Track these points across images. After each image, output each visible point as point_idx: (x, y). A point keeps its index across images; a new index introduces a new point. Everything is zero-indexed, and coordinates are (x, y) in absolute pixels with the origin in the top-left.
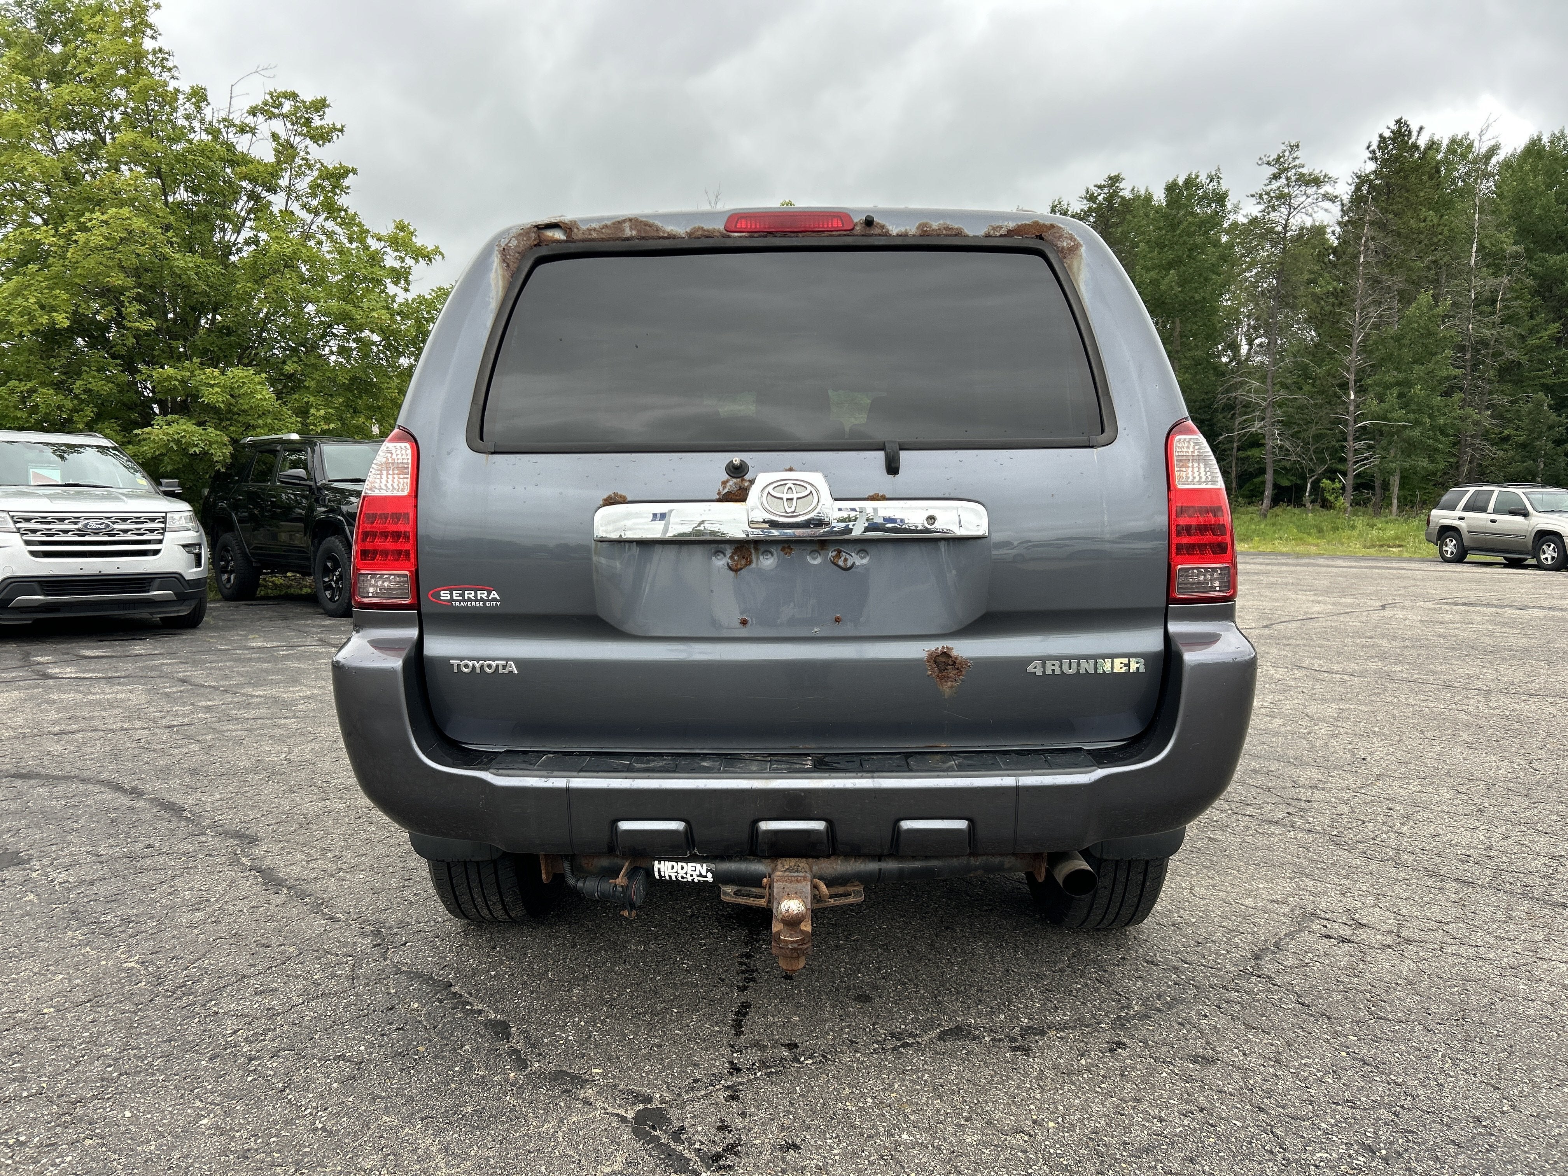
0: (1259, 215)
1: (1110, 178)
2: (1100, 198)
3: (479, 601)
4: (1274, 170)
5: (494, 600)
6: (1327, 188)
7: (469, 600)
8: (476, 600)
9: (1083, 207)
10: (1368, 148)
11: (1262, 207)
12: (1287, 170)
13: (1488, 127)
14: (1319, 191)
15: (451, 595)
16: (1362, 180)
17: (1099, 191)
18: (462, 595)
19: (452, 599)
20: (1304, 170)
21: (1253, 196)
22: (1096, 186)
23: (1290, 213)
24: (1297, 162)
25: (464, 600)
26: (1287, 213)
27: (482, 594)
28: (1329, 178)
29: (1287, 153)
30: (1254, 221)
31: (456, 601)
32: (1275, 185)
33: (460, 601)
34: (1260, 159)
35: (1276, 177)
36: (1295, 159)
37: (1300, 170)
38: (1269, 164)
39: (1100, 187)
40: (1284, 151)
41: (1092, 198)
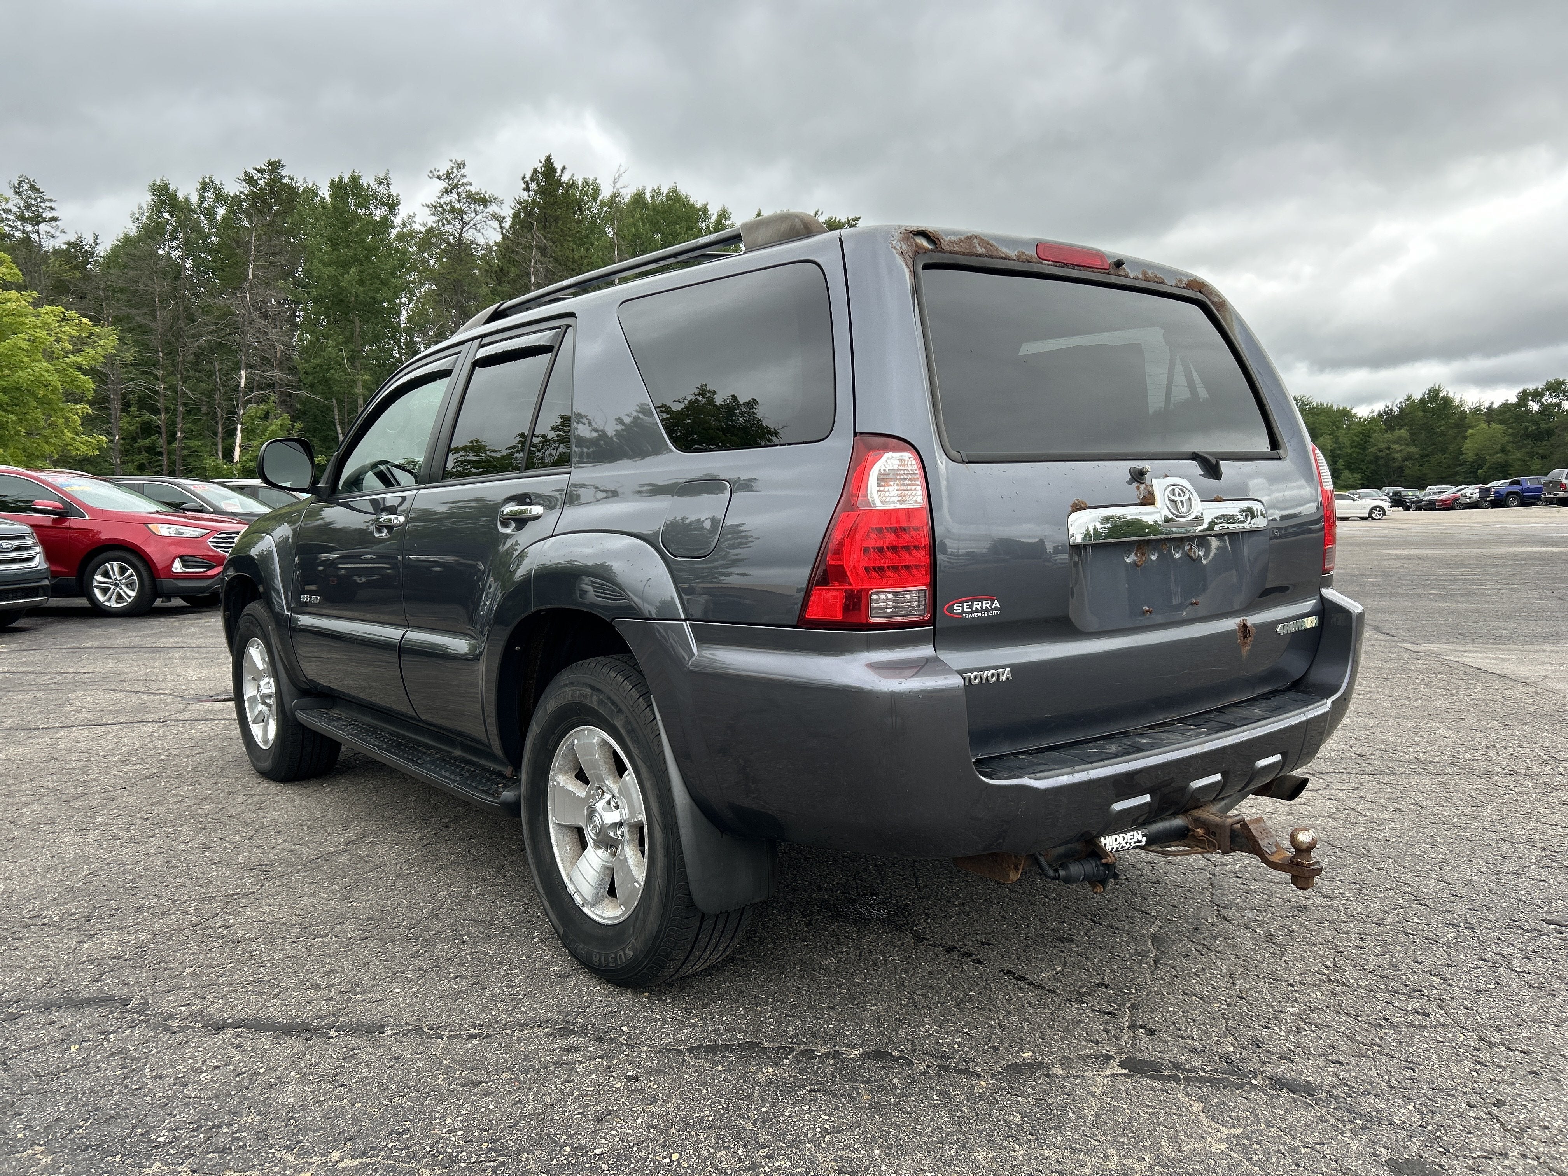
0: (434, 225)
1: (271, 164)
2: (261, 182)
3: (984, 611)
4: (443, 185)
5: (996, 609)
6: (493, 208)
7: (977, 611)
8: (982, 611)
9: (242, 190)
10: (523, 179)
11: (436, 218)
12: (456, 186)
13: (619, 176)
14: (487, 210)
15: (963, 607)
16: (524, 205)
17: (259, 174)
18: (971, 607)
19: (963, 612)
20: (473, 189)
21: (428, 206)
22: (255, 169)
23: (463, 227)
24: (465, 180)
25: (972, 612)
26: (459, 227)
27: (987, 604)
28: (495, 199)
29: (455, 170)
30: (430, 230)
31: (966, 613)
32: (446, 199)
33: (969, 613)
34: (431, 172)
35: (447, 191)
36: (463, 176)
37: (468, 188)
38: (439, 178)
39: (260, 171)
40: (453, 168)
41: (250, 180)
